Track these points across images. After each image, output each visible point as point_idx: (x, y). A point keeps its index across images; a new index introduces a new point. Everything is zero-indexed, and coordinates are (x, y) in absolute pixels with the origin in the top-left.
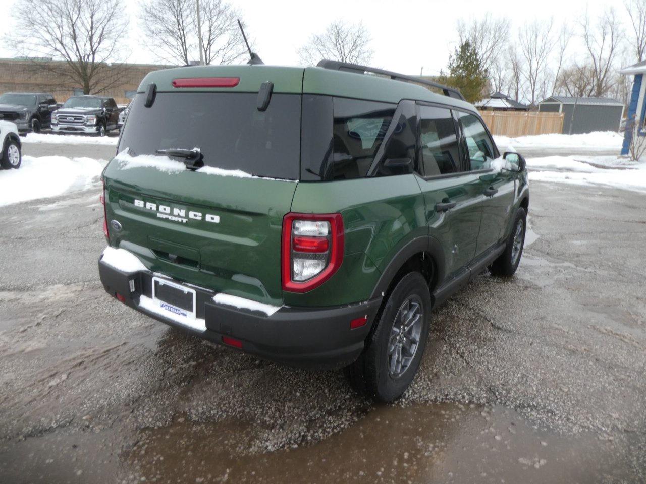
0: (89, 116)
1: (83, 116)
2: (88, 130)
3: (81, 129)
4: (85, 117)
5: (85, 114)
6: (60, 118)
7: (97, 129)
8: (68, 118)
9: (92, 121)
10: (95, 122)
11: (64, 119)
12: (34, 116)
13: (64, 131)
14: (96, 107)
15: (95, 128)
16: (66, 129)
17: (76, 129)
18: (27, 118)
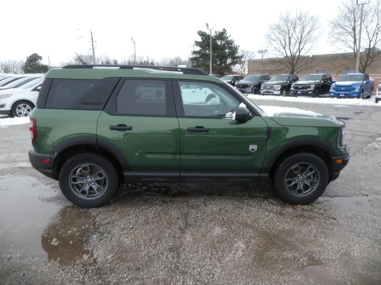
0: (277, 85)
1: (274, 85)
2: (275, 92)
3: (273, 92)
4: (275, 86)
5: (275, 84)
6: (264, 87)
7: (280, 92)
8: (267, 87)
9: (279, 88)
10: (279, 89)
11: (265, 87)
12: (255, 86)
13: (265, 93)
14: (284, 81)
15: (279, 92)
16: (265, 92)
17: (270, 92)
18: (252, 87)
